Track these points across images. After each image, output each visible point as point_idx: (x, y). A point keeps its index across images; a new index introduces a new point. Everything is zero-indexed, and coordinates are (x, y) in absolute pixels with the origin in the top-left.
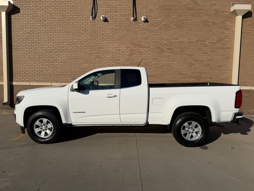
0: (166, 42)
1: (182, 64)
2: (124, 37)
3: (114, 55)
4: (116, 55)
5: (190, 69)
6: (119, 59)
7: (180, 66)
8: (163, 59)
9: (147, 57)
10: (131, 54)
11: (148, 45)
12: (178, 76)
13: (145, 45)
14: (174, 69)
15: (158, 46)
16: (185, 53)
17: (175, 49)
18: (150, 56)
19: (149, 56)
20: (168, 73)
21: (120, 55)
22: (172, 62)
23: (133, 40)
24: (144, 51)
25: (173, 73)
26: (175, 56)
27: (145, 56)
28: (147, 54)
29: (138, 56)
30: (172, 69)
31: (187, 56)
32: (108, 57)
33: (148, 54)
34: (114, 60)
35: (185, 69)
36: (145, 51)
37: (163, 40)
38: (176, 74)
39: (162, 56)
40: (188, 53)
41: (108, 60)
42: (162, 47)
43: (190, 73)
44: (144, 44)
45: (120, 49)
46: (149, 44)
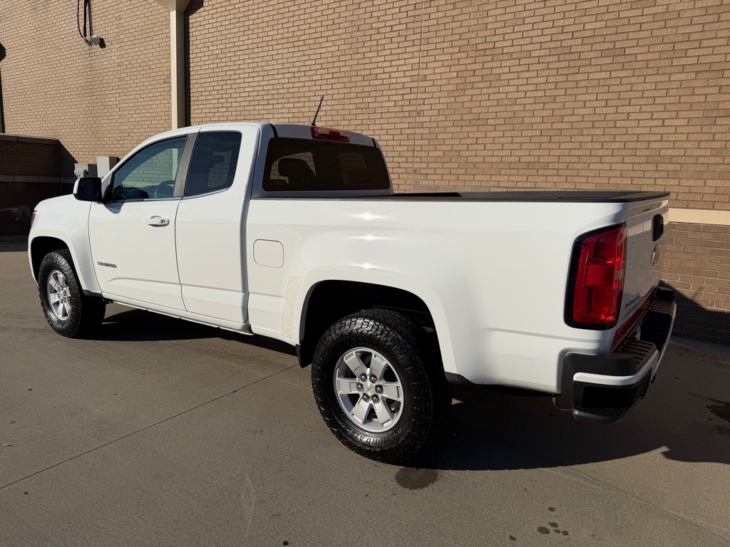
0: (598, 25)
1: (664, 115)
2: (442, 27)
3: (406, 97)
4: (413, 96)
5: (705, 137)
6: (423, 107)
7: (656, 123)
8: (579, 98)
9: (516, 95)
10: (461, 89)
11: (522, 45)
12: (643, 167)
13: (512, 49)
14: (626, 138)
15: (564, 44)
16: (684, 61)
17: (635, 50)
18: (530, 88)
19: (525, 88)
20: (601, 153)
21: (424, 96)
22: (621, 109)
23: (469, 35)
24: (506, 70)
25: (623, 152)
26: (633, 80)
27: (511, 89)
28: (516, 82)
29: (485, 91)
30: (618, 138)
31: (693, 76)
32: (388, 104)
33: (521, 82)
34: (407, 114)
35: (678, 137)
36: (512, 70)
37: (585, 19)
38: (636, 160)
39: (579, 85)
40: (702, 60)
41: (390, 115)
42: (580, 49)
43: (702, 153)
44: (509, 43)
45: (427, 72)
46: (528, 41)
